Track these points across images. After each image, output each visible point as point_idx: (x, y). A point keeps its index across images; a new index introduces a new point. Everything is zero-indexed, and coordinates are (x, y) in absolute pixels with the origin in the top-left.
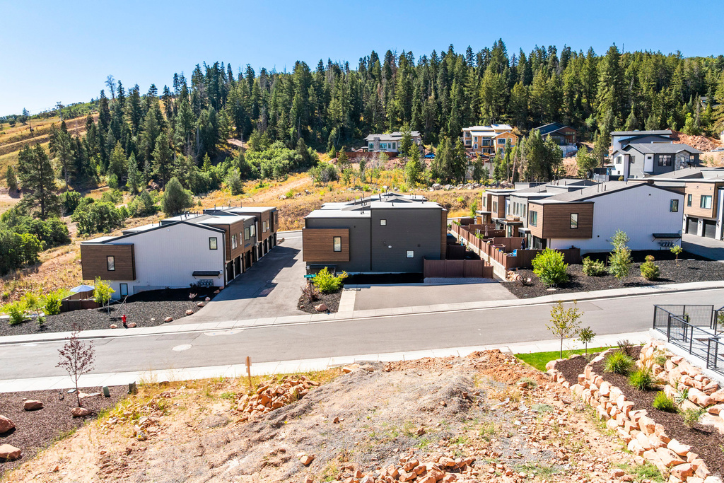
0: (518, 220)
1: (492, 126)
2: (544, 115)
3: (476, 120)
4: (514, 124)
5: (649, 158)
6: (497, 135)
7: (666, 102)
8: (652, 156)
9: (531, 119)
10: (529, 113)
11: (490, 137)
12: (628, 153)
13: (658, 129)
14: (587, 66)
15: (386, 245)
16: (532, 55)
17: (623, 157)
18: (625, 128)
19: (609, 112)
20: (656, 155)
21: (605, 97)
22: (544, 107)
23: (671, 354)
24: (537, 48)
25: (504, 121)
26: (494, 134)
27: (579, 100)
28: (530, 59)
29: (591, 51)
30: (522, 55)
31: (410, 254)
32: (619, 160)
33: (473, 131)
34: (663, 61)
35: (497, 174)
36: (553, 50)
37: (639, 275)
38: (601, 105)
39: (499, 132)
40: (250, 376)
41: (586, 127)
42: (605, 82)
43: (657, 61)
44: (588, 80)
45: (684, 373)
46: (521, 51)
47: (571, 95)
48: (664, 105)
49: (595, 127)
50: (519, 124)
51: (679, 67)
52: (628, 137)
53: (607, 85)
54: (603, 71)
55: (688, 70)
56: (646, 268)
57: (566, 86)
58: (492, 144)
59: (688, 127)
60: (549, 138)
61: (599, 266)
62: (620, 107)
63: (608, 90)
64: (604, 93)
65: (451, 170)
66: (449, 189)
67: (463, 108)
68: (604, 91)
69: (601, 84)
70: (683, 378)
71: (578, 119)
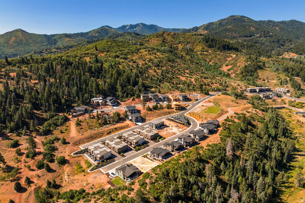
17: (131, 116)
26: (99, 100)
33: (94, 100)
58: (99, 103)
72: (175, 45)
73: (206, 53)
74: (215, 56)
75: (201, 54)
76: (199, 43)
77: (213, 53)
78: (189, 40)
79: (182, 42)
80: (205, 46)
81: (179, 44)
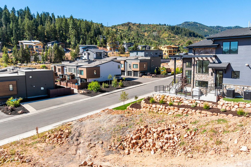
0: (72, 74)
1: (32, 41)
2: (51, 38)
3: (23, 38)
4: (40, 40)
5: (95, 54)
6: (34, 44)
7: (91, 36)
8: (95, 53)
9: (46, 39)
10: (45, 37)
11: (32, 45)
12: (88, 52)
13: (90, 45)
14: (64, 21)
15: (32, 86)
16: (41, 15)
17: (86, 53)
18: (80, 44)
19: (74, 38)
20: (97, 53)
21: (72, 33)
22: (51, 35)
23: (165, 95)
24: (43, 12)
25: (35, 39)
26: (33, 44)
27: (62, 33)
28: (41, 16)
29: (64, 16)
30: (38, 14)
31: (42, 88)
32: (85, 54)
33: (24, 42)
34: (88, 23)
35: (43, 59)
36: (48, 14)
37: (118, 86)
38: (71, 35)
39: (35, 43)
40: (38, 134)
41: (67, 43)
42: (72, 28)
43: (86, 23)
44: (65, 26)
45: (171, 98)
46: (37, 13)
47: (59, 31)
48: (90, 37)
49: (70, 43)
50: (42, 41)
51: (93, 25)
52: (85, 47)
53: (72, 29)
54: (71, 24)
55: (95, 27)
56: (120, 84)
57: (57, 28)
58: (33, 48)
59: (98, 45)
60: (60, 46)
61: (107, 85)
62: (78, 37)
63: (73, 31)
64: (72, 32)
65: (24, 57)
66: (26, 65)
67: (18, 33)
68: (72, 31)
69: (70, 29)
70: (172, 99)
71: (63, 40)
72: (141, 32)
73: (173, 38)
74: (184, 40)
75: (169, 40)
76: (165, 31)
77: (180, 38)
78: (154, 29)
79: (148, 30)
80: (172, 33)
81: (145, 32)
